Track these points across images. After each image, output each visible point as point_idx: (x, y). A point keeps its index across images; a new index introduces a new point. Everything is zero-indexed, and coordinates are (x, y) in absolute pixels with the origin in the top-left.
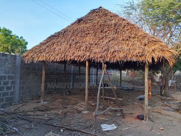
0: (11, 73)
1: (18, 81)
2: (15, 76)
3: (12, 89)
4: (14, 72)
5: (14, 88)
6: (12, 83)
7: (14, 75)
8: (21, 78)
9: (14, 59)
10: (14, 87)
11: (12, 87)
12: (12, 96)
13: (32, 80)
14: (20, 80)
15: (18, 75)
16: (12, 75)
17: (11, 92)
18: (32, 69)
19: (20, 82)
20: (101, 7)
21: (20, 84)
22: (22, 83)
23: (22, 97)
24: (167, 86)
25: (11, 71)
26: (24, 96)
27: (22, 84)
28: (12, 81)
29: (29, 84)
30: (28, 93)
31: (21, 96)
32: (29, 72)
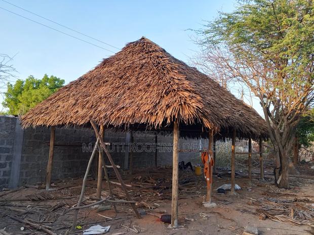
0: (5, 143)
1: (18, 156)
2: (13, 147)
3: (8, 167)
4: (11, 142)
5: (10, 166)
6: (6, 158)
7: (11, 147)
8: (24, 151)
9: (12, 124)
10: (11, 164)
11: (8, 165)
12: (6, 178)
13: (45, 154)
14: (22, 153)
15: (19, 147)
16: (8, 146)
17: (4, 172)
18: (44, 138)
19: (22, 157)
20: (143, 38)
21: (22, 160)
22: (25, 159)
23: (25, 180)
24: (286, 168)
25: (5, 141)
26: (28, 178)
27: (27, 160)
28: (7, 156)
29: (38, 160)
30: (36, 174)
31: (24, 177)
32: (40, 143)
